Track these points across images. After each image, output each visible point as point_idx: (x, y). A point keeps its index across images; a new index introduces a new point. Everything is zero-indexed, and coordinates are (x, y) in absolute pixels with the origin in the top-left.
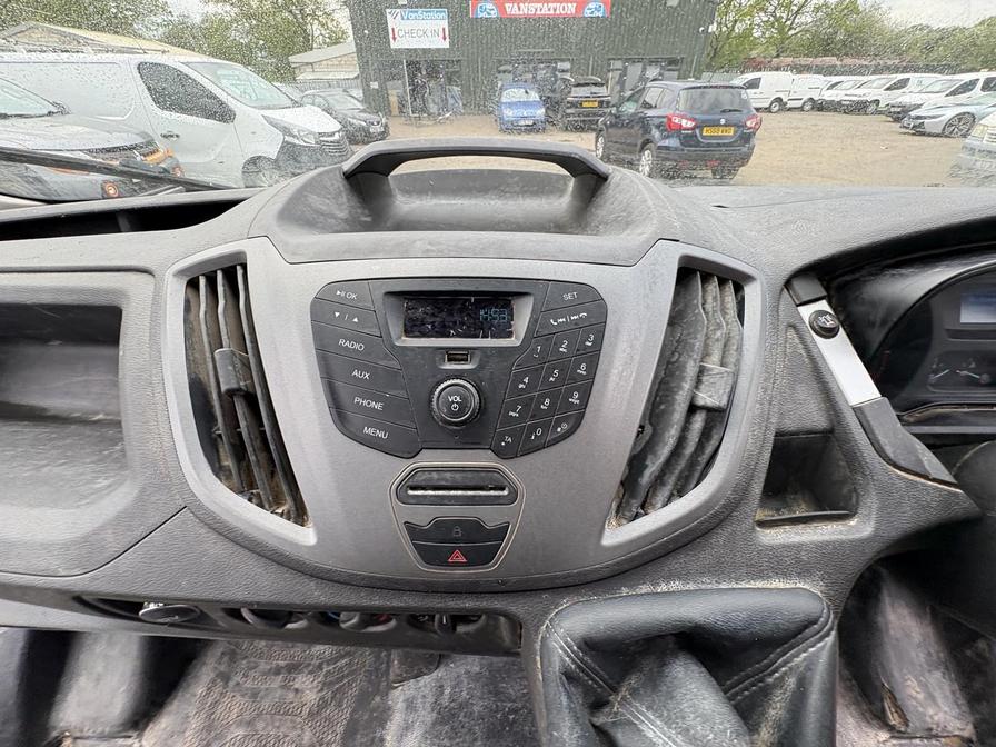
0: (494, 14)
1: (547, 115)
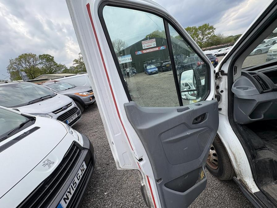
0: (141, 53)
1: (158, 70)
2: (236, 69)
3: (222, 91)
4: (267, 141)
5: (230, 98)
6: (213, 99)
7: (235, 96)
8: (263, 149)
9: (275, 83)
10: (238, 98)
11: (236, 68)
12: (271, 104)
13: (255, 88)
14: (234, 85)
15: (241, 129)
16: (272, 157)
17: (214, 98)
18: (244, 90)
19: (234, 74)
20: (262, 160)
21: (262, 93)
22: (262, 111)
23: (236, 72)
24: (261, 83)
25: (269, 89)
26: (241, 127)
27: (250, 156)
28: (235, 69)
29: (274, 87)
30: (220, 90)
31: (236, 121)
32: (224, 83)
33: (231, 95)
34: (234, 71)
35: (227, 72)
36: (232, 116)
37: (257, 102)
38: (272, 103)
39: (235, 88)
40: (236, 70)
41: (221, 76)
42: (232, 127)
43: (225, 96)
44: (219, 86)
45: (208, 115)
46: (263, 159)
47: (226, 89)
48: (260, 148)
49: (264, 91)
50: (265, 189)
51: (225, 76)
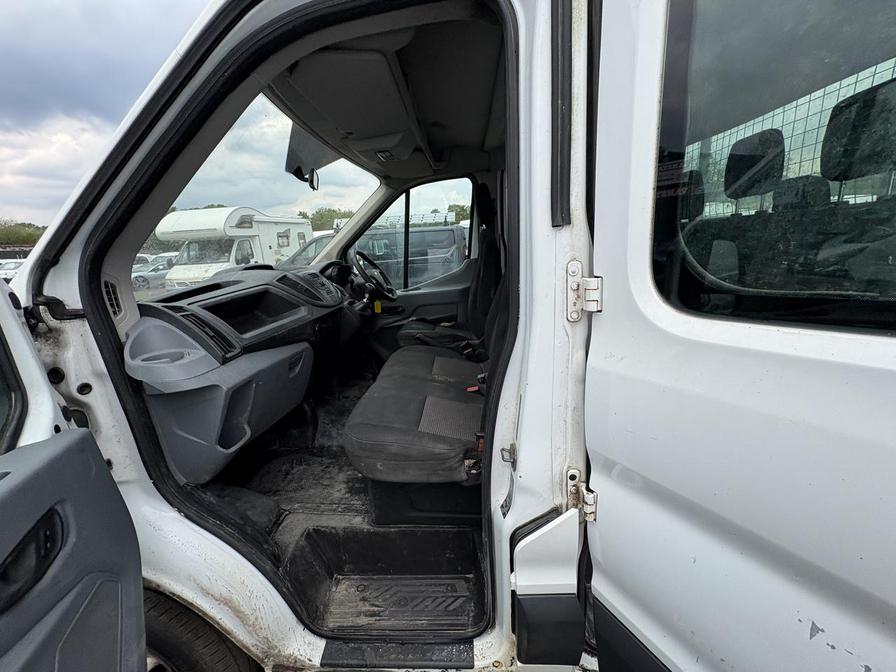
2: (115, 293)
3: (85, 388)
4: (276, 493)
5: (130, 407)
6: (57, 429)
7: (148, 391)
8: (281, 519)
9: (241, 334)
10: (164, 394)
11: (112, 290)
12: (253, 389)
13: (203, 352)
14: (131, 352)
15: (209, 497)
16: (305, 526)
17: (63, 423)
18: (173, 361)
19: (115, 313)
20: (295, 549)
21: (224, 361)
22: (243, 414)
23: (118, 306)
24: (212, 334)
25: (236, 348)
26: (208, 493)
27: (269, 566)
28: (108, 293)
29: (243, 343)
30: (73, 383)
31: (182, 480)
32: (80, 350)
33: (133, 394)
34: (110, 299)
35: (79, 306)
36: (164, 470)
37: (225, 389)
38: (254, 385)
39: (138, 362)
40: (116, 299)
41: (53, 322)
42: (180, 511)
43: (105, 405)
44: (62, 367)
45: (68, 511)
46: (296, 546)
47: (98, 375)
48: (275, 523)
49: (228, 356)
50: (332, 622)
51: (77, 323)
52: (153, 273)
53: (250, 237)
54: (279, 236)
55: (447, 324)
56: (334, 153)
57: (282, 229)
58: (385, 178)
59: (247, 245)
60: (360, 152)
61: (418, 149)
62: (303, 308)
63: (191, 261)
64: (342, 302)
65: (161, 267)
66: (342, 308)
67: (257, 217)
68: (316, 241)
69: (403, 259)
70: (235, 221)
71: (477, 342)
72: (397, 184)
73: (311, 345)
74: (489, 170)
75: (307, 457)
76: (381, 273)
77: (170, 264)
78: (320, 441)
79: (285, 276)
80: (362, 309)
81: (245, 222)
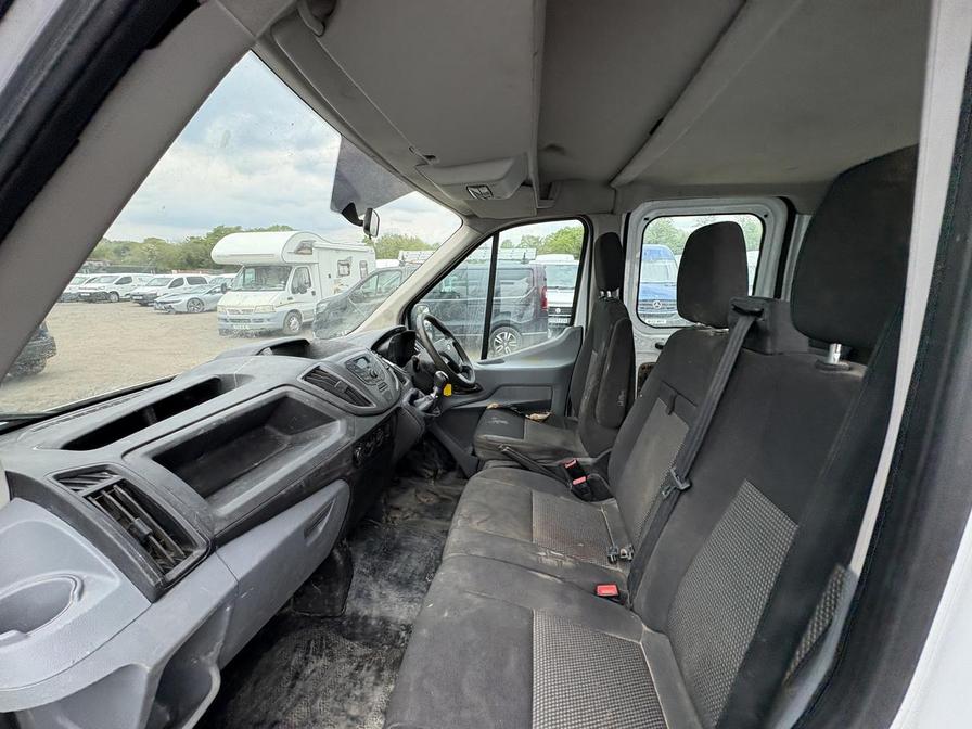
12: (228, 614)
13: (117, 580)
21: (159, 593)
22: (206, 654)
24: (146, 530)
25: (195, 546)
29: (212, 530)
37: (148, 669)
38: (228, 609)
52: (209, 295)
53: (309, 264)
54: (340, 264)
55: (540, 416)
56: (405, 185)
57: (343, 257)
58: (470, 217)
59: (304, 272)
60: (443, 186)
61: (526, 184)
62: (338, 422)
63: (247, 287)
64: (400, 399)
65: (217, 290)
66: (399, 409)
67: (318, 243)
68: (380, 273)
69: (483, 323)
70: (295, 248)
71: (590, 460)
72: (486, 225)
73: (348, 482)
74: (612, 212)
75: (332, 636)
76: (456, 344)
77: (224, 289)
78: (355, 605)
79: (318, 368)
80: (428, 410)
81: (305, 248)
